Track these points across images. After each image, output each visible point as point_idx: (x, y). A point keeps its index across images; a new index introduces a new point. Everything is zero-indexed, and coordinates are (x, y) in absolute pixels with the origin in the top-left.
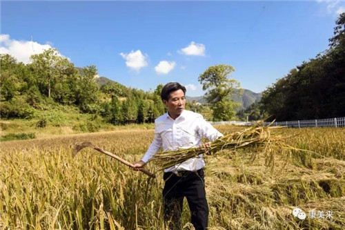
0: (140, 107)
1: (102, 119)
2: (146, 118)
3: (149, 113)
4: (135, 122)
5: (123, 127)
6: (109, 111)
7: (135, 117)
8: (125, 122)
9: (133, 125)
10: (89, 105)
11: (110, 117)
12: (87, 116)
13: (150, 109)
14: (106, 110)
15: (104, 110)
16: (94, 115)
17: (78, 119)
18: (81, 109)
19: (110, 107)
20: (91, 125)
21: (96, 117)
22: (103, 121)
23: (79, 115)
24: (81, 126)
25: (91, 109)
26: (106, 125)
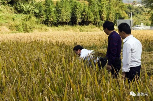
0: (74, 9)
1: (37, 20)
2: (79, 20)
3: (82, 15)
4: (68, 24)
5: (56, 28)
6: (43, 12)
7: (69, 19)
8: (58, 24)
9: (66, 26)
10: (23, 5)
11: (44, 18)
12: (22, 16)
13: (84, 11)
14: (40, 11)
15: (37, 11)
16: (28, 15)
17: (13, 19)
18: (16, 9)
19: (44, 8)
20: (26, 25)
21: (30, 18)
22: (37, 22)
23: (14, 15)
24: (17, 26)
25: (26, 10)
26: (40, 26)
